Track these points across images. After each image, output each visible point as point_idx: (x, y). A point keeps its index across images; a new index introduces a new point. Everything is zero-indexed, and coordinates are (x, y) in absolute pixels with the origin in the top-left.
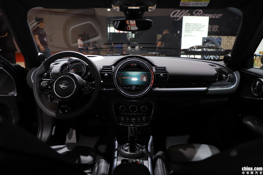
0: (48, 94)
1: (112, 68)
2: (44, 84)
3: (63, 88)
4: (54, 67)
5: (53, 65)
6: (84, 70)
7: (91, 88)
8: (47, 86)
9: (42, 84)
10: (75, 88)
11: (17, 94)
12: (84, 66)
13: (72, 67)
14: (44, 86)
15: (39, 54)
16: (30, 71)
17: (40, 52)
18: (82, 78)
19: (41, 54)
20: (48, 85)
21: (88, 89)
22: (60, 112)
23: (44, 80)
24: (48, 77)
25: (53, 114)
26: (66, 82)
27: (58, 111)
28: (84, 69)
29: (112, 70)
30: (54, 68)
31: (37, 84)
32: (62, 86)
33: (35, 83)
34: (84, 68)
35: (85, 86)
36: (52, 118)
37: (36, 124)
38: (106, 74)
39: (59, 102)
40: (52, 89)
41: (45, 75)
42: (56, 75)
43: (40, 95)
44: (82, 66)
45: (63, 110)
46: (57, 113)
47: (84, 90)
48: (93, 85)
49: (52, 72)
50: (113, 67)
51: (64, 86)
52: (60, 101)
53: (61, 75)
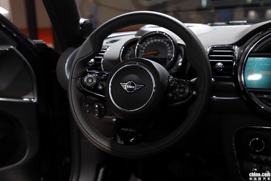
0: (96, 102)
1: (234, 50)
2: (90, 81)
3: (129, 89)
4: (108, 47)
5: (107, 43)
6: (172, 53)
7: (189, 94)
8: (96, 85)
9: (85, 80)
10: (154, 90)
11: (39, 99)
12: (171, 44)
13: (146, 47)
14: (89, 85)
15: (82, 21)
16: (63, 55)
17: (84, 17)
18: (168, 69)
19: (85, 22)
20: (97, 81)
21: (181, 96)
22: (119, 141)
23: (90, 73)
24: (96, 66)
25: (104, 144)
26: (134, 76)
27: (115, 140)
28: (170, 51)
29: (232, 54)
30: (108, 49)
31: (76, 79)
32: (126, 86)
33: (72, 78)
34: (172, 49)
35: (175, 87)
36: (101, 152)
37: (68, 159)
38: (219, 64)
39: (117, 119)
40: (104, 91)
41: (92, 63)
42: (113, 63)
43: (81, 103)
44: (168, 45)
45: (125, 137)
46: (113, 143)
47: (173, 97)
48: (193, 86)
49: (105, 56)
50: (236, 47)
51: (130, 87)
52: (119, 117)
53: (123, 63)
